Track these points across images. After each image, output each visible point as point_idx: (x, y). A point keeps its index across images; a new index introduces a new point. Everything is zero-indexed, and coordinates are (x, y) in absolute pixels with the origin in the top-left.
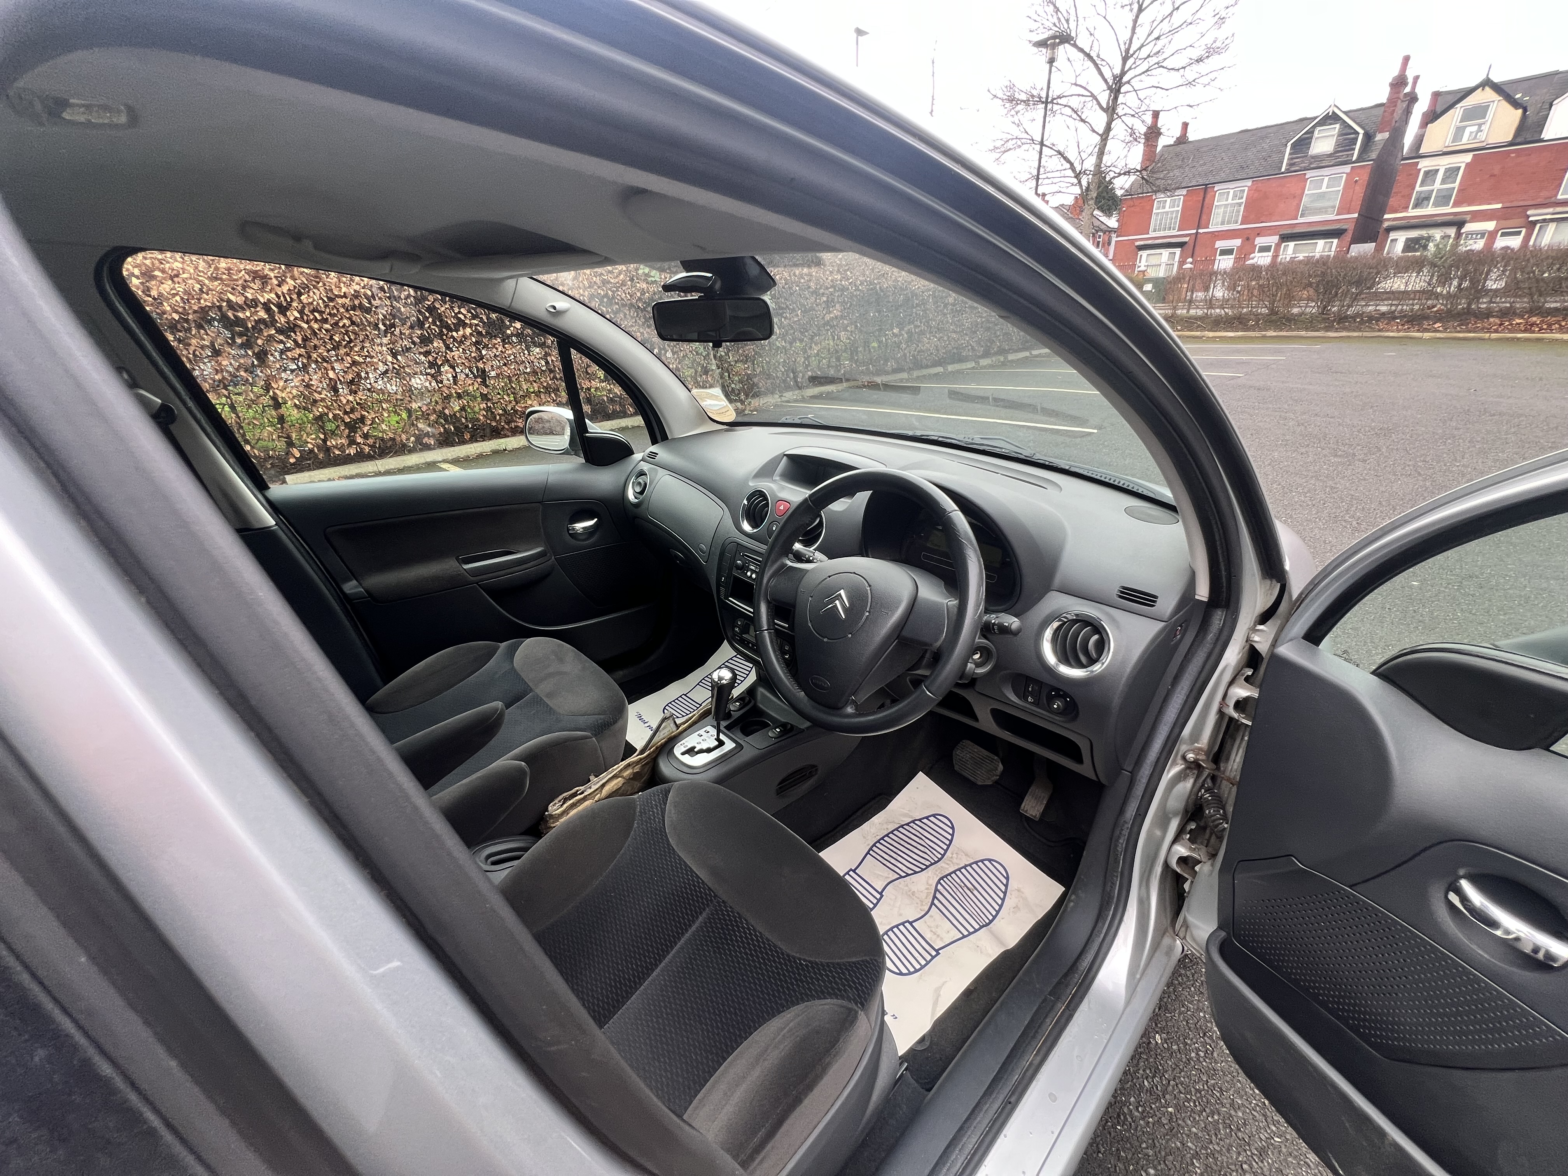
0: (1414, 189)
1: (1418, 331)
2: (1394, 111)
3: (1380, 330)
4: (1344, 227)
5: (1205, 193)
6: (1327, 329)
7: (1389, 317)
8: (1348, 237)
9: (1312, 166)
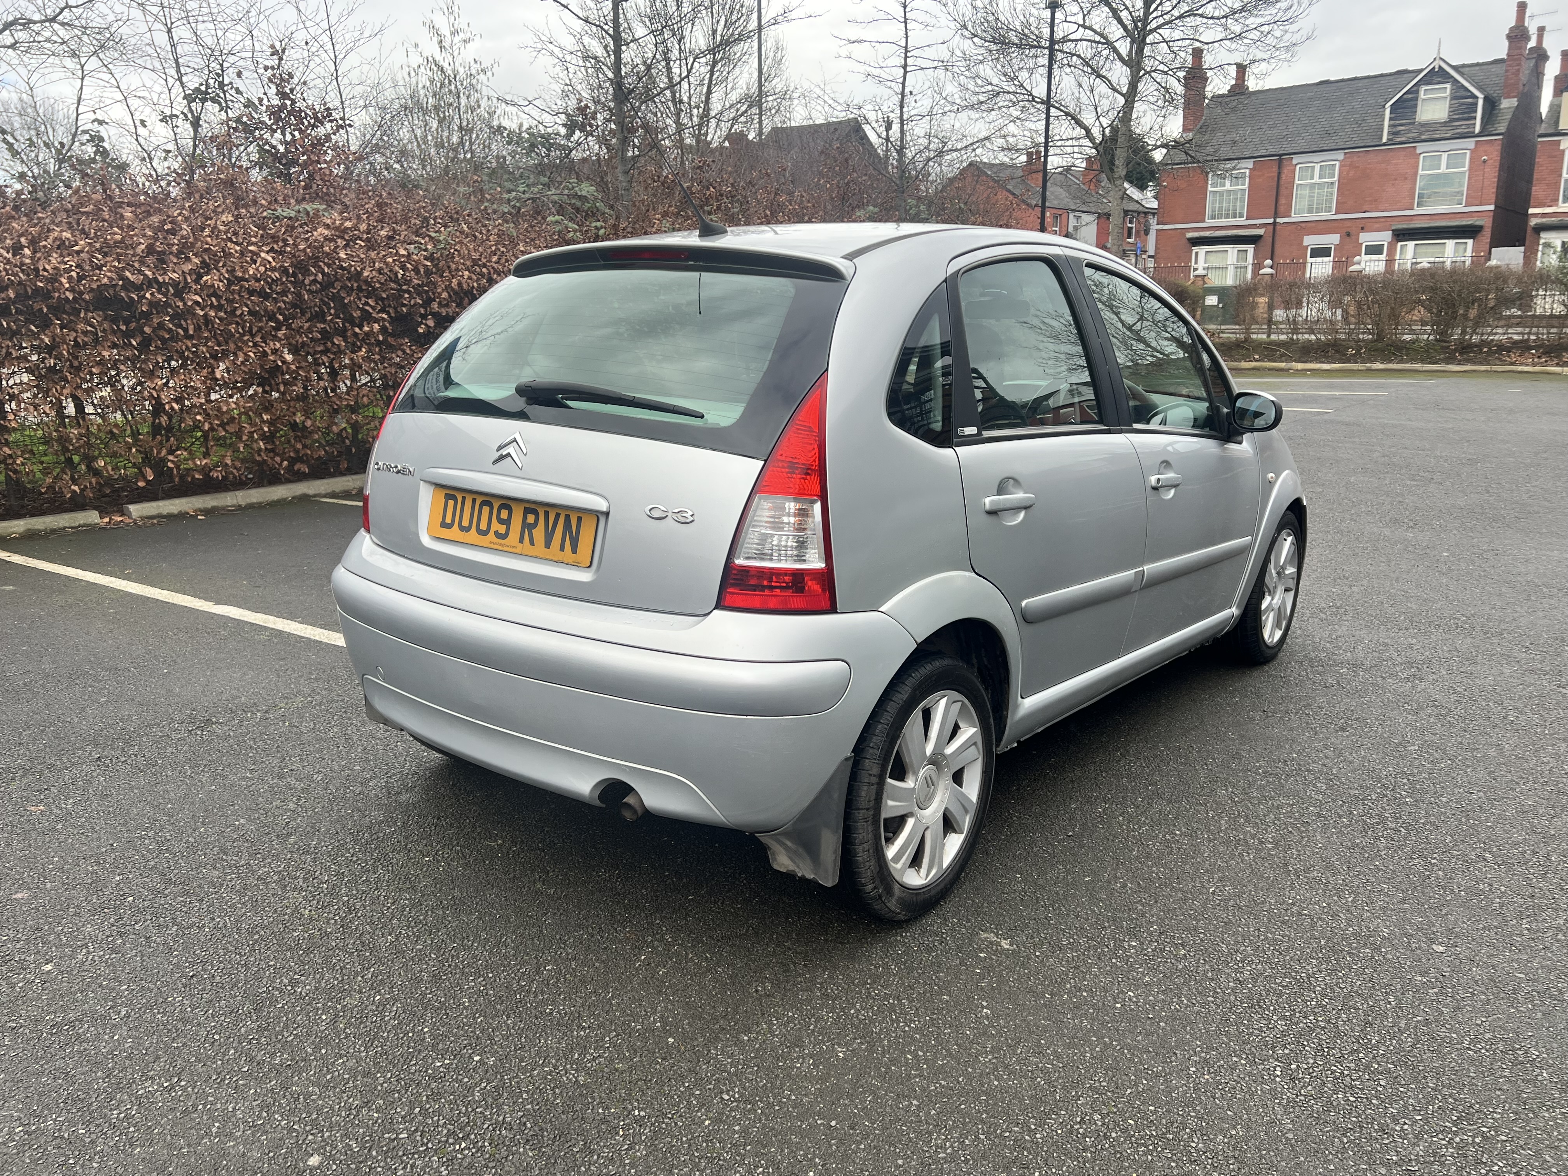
0: (1560, 175)
1: (1558, 365)
2: (1518, 70)
3: (1513, 364)
4: (1478, 223)
5: (1280, 167)
6: (1450, 360)
7: (1523, 347)
8: (1486, 236)
9: (1423, 137)
